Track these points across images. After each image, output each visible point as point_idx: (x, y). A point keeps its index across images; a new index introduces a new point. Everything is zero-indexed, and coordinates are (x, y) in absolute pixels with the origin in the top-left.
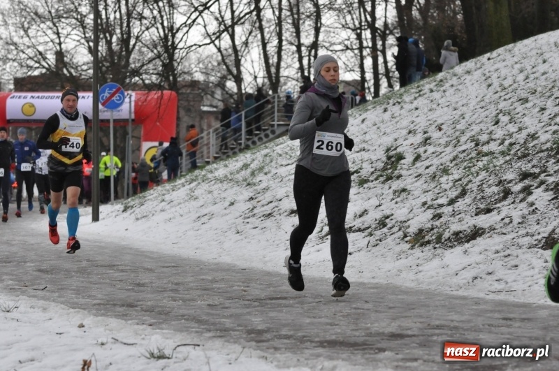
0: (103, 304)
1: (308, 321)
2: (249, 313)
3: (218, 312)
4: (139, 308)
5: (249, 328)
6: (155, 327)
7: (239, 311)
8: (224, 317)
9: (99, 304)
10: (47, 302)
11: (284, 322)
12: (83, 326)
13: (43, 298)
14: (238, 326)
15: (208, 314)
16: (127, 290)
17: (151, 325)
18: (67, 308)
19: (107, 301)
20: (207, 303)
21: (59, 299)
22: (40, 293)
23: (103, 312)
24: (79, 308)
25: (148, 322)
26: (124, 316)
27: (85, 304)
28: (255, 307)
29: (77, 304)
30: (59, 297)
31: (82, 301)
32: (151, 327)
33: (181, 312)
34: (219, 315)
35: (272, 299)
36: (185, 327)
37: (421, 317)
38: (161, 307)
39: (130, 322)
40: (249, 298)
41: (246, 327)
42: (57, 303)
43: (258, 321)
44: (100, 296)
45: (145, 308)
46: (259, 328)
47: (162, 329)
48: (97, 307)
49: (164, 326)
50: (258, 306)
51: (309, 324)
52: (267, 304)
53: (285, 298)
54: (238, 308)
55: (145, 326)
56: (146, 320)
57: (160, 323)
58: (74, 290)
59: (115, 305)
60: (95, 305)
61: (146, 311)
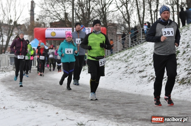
0: (68, 105)
1: (137, 111)
2: (118, 109)
3: (107, 108)
4: (80, 107)
5: (116, 114)
6: (83, 114)
7: (114, 108)
8: (109, 110)
9: (66, 105)
10: (48, 104)
11: (129, 112)
12: (58, 113)
13: (47, 103)
14: (113, 113)
15: (104, 109)
16: (77, 100)
17: (82, 113)
18: (54, 106)
19: (69, 104)
20: (104, 104)
21: (53, 103)
22: (47, 101)
23: (67, 108)
24: (59, 107)
25: (81, 112)
26: (73, 110)
27: (61, 105)
28: (121, 106)
29: (58, 105)
30: (53, 102)
31: (60, 104)
32: (82, 114)
33: (94, 108)
34: (107, 109)
35: (127, 103)
36: (94, 114)
37: (178, 110)
38: (87, 106)
39: (75, 112)
40: (119, 103)
41: (115, 113)
42: (52, 104)
43: (119, 112)
44: (67, 102)
45: (82, 106)
46: (120, 114)
47: (85, 114)
48: (65, 106)
49: (86, 113)
50: (122, 106)
51: (138, 112)
52: (125, 105)
53: (132, 103)
54: (114, 107)
55: (80, 113)
56: (81, 111)
57: (86, 112)
58: (59, 100)
59: (71, 105)
60: (65, 105)
61: (82, 108)
